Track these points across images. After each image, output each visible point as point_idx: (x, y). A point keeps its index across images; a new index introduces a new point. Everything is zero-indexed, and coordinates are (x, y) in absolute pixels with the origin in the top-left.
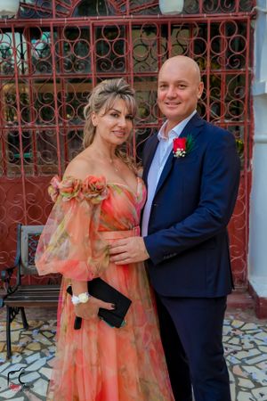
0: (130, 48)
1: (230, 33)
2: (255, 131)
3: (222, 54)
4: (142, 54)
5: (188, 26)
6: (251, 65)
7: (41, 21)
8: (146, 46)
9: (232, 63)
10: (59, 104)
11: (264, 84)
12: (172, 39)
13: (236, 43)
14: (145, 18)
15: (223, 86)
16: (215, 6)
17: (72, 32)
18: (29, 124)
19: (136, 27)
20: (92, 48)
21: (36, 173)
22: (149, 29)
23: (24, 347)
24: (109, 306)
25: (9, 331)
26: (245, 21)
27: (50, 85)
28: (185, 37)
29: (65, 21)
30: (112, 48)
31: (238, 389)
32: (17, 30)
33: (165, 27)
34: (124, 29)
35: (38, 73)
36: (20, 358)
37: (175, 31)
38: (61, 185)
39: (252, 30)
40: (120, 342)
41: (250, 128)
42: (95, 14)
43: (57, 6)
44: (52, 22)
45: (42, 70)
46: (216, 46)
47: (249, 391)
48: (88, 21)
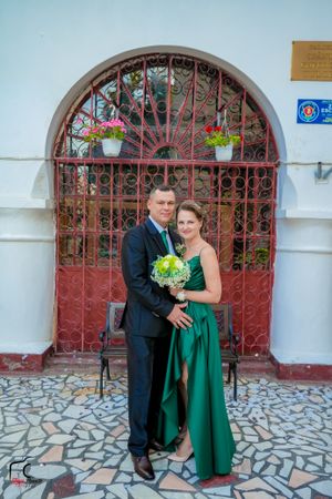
1: (262, 175)
2: (277, 243)
3: (256, 188)
6: (275, 197)
7: (132, 161)
8: (202, 181)
9: (262, 195)
10: (140, 217)
11: (285, 211)
13: (266, 182)
14: (203, 162)
15: (256, 211)
16: (252, 157)
17: (152, 168)
18: (118, 230)
20: (166, 180)
22: (207, 169)
23: (110, 391)
25: (102, 380)
26: (272, 168)
27: (134, 203)
29: (149, 161)
31: (270, 423)
33: (217, 169)
34: (189, 168)
35: (127, 196)
36: (109, 398)
39: (276, 174)
41: (274, 241)
42: (169, 158)
43: (144, 151)
44: (139, 161)
45: (130, 193)
46: (251, 183)
47: (278, 424)
48: (164, 162)
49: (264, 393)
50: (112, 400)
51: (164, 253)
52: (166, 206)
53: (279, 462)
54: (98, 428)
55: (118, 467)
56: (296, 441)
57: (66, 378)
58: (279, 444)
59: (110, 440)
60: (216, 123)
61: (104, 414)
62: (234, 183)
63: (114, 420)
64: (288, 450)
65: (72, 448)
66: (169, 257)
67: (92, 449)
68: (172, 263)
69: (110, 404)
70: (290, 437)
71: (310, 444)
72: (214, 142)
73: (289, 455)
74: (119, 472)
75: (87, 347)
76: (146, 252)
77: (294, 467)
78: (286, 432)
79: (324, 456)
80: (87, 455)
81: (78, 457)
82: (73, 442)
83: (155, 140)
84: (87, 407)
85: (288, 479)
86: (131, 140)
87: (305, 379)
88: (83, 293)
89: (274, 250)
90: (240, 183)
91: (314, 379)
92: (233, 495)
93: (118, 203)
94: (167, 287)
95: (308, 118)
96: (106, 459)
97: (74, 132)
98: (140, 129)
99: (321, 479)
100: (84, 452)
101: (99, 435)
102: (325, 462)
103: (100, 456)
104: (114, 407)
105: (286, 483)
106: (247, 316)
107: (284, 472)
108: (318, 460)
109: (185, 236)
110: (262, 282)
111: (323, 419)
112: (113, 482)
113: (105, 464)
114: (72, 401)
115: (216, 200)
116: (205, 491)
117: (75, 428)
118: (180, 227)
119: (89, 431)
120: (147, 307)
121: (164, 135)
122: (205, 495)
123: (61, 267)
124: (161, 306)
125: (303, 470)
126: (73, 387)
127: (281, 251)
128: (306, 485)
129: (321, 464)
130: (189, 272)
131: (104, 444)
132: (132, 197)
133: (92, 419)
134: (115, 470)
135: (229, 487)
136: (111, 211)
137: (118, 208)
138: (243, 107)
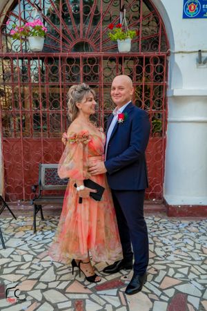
0: (102, 70)
1: (156, 63)
2: (168, 116)
3: (151, 73)
4: (107, 73)
5: (133, 59)
6: (167, 80)
7: (54, 54)
8: (110, 69)
9: (156, 79)
10: (63, 99)
11: (173, 91)
12: (124, 65)
13: (159, 68)
14: (110, 54)
15: (151, 91)
16: (148, 48)
17: (70, 60)
18: (46, 110)
19: (105, 58)
20: (81, 69)
21: (49, 137)
22: (112, 59)
23: (42, 228)
24: (94, 191)
25: (35, 221)
26: (164, 57)
27: (58, 88)
28: (132, 65)
29: (67, 55)
30: (92, 69)
31: (155, 246)
32: (41, 58)
33: (121, 59)
35: (51, 82)
36: (41, 233)
37: (126, 61)
38: (68, 136)
39: (167, 61)
40: (98, 208)
41: (166, 114)
42: (83, 51)
43: (63, 46)
44: (60, 55)
45: (54, 81)
46: (148, 69)
47: (161, 247)
48: (79, 54)
49: (156, 226)
50: (43, 234)
53: (156, 273)
54: (29, 254)
55: (38, 279)
56: (171, 258)
57: (11, 220)
58: (159, 260)
59: (36, 261)
61: (35, 243)
63: (41, 248)
64: (165, 265)
65: (7, 267)
67: (22, 267)
69: (40, 237)
70: (168, 256)
71: (182, 260)
72: (115, 36)
73: (165, 267)
74: (39, 282)
75: (27, 197)
77: (166, 275)
78: (166, 252)
79: (190, 267)
80: (17, 272)
81: (11, 273)
82: (9, 263)
83: (71, 36)
84: (23, 239)
85: (160, 284)
86: (52, 37)
87: (187, 216)
88: (23, 158)
89: (166, 121)
91: (195, 216)
92: (118, 295)
93: (45, 88)
95: (192, 13)
96: (31, 273)
97: (8, 32)
98: (60, 28)
99: (184, 282)
100: (16, 269)
101: (28, 258)
102: (189, 271)
103: (27, 272)
104: (43, 239)
105: (158, 285)
107: (158, 279)
108: (185, 271)
111: (195, 243)
112: (33, 289)
113: (30, 277)
114: (14, 235)
116: (98, 292)
117: (12, 254)
119: (22, 256)
121: (79, 32)
122: (98, 295)
123: (5, 139)
125: (173, 277)
126: (15, 226)
127: (172, 122)
128: (173, 287)
129: (186, 273)
131: (32, 264)
132: (56, 83)
133: (26, 247)
134: (36, 281)
135: (117, 290)
136: (40, 95)
137: (46, 92)
138: (141, 7)
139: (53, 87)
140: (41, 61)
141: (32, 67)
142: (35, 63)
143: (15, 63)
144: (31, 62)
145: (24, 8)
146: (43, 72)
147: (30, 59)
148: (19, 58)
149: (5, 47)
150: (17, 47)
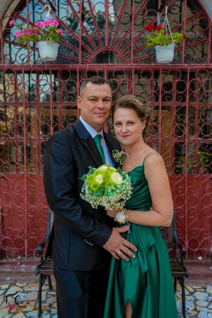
3: (197, 91)
4: (140, 90)
7: (71, 66)
8: (142, 85)
14: (143, 66)
16: (192, 59)
17: (91, 74)
22: (146, 74)
25: (40, 292)
27: (74, 110)
29: (88, 67)
30: (120, 86)
32: (53, 72)
34: (129, 72)
35: (66, 102)
36: (49, 316)
37: (164, 75)
42: (108, 62)
43: (82, 56)
44: (78, 67)
45: (69, 100)
46: (193, 86)
48: (103, 66)
51: (98, 162)
52: (100, 104)
60: (156, 23)
62: (174, 86)
66: (103, 168)
68: (107, 177)
75: (30, 253)
76: (74, 163)
83: (93, 44)
88: (26, 201)
90: (181, 86)
93: (58, 110)
94: (101, 208)
97: (12, 39)
106: (190, 220)
109: (125, 141)
110: (204, 185)
115: (156, 104)
118: (117, 129)
120: (77, 233)
121: (103, 39)
123: (3, 175)
124: (95, 232)
130: (130, 188)
136: (51, 117)
137: (58, 115)
138: (183, 8)
139: (68, 108)
140: (53, 76)
141: (42, 83)
142: (45, 78)
143: (19, 77)
144: (41, 76)
145: (34, 9)
146: (55, 89)
147: (38, 73)
148: (26, 72)
149: (8, 57)
150: (22, 57)
